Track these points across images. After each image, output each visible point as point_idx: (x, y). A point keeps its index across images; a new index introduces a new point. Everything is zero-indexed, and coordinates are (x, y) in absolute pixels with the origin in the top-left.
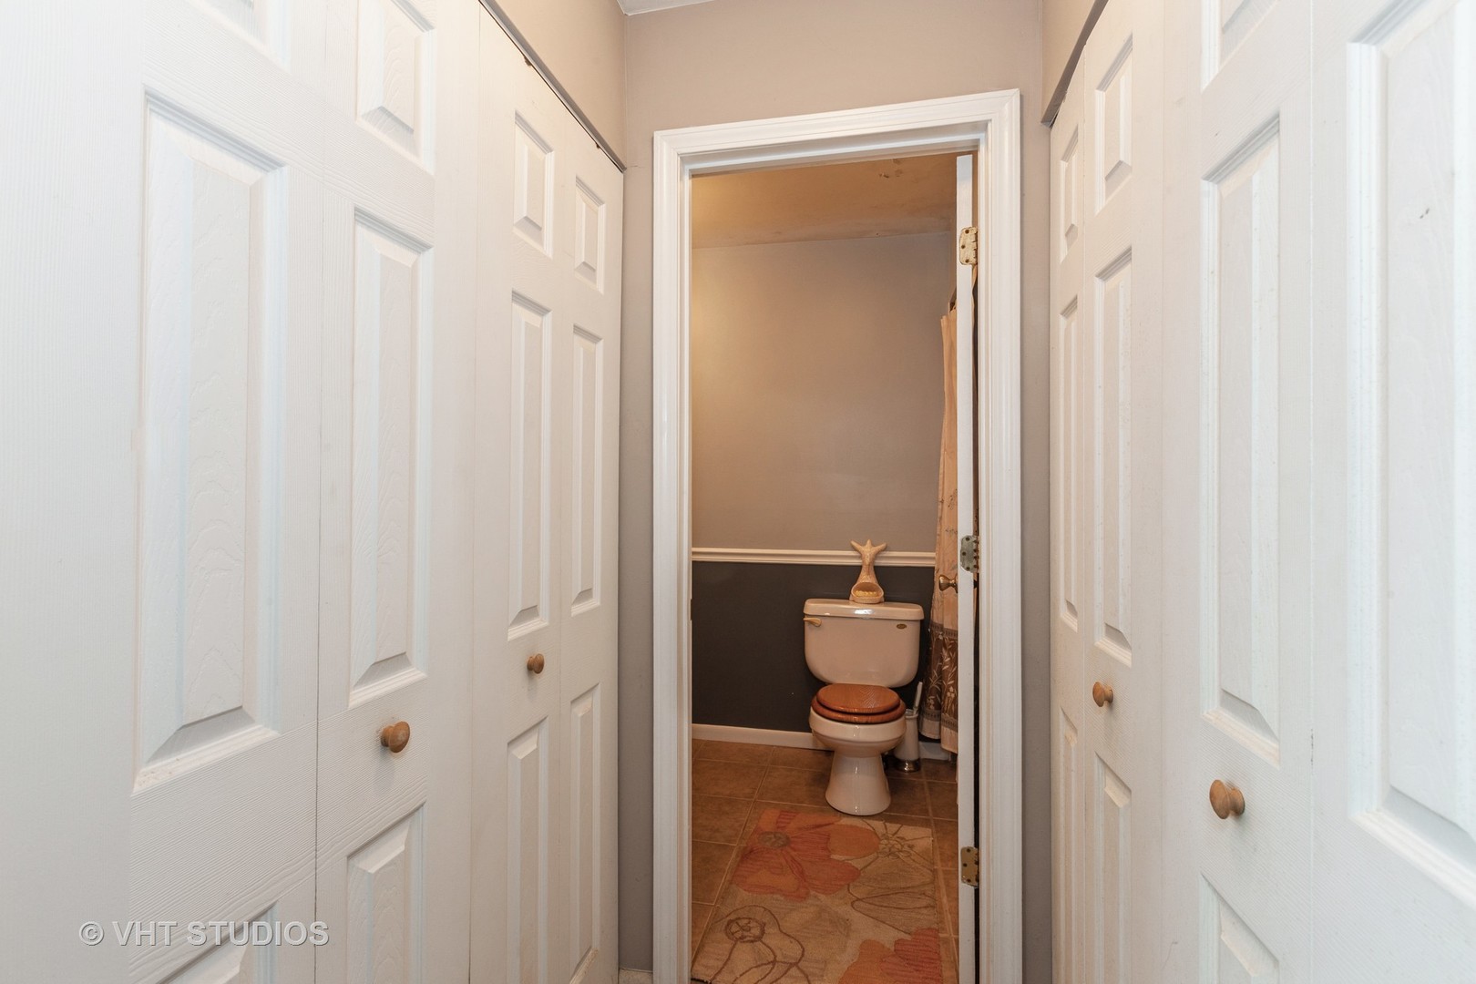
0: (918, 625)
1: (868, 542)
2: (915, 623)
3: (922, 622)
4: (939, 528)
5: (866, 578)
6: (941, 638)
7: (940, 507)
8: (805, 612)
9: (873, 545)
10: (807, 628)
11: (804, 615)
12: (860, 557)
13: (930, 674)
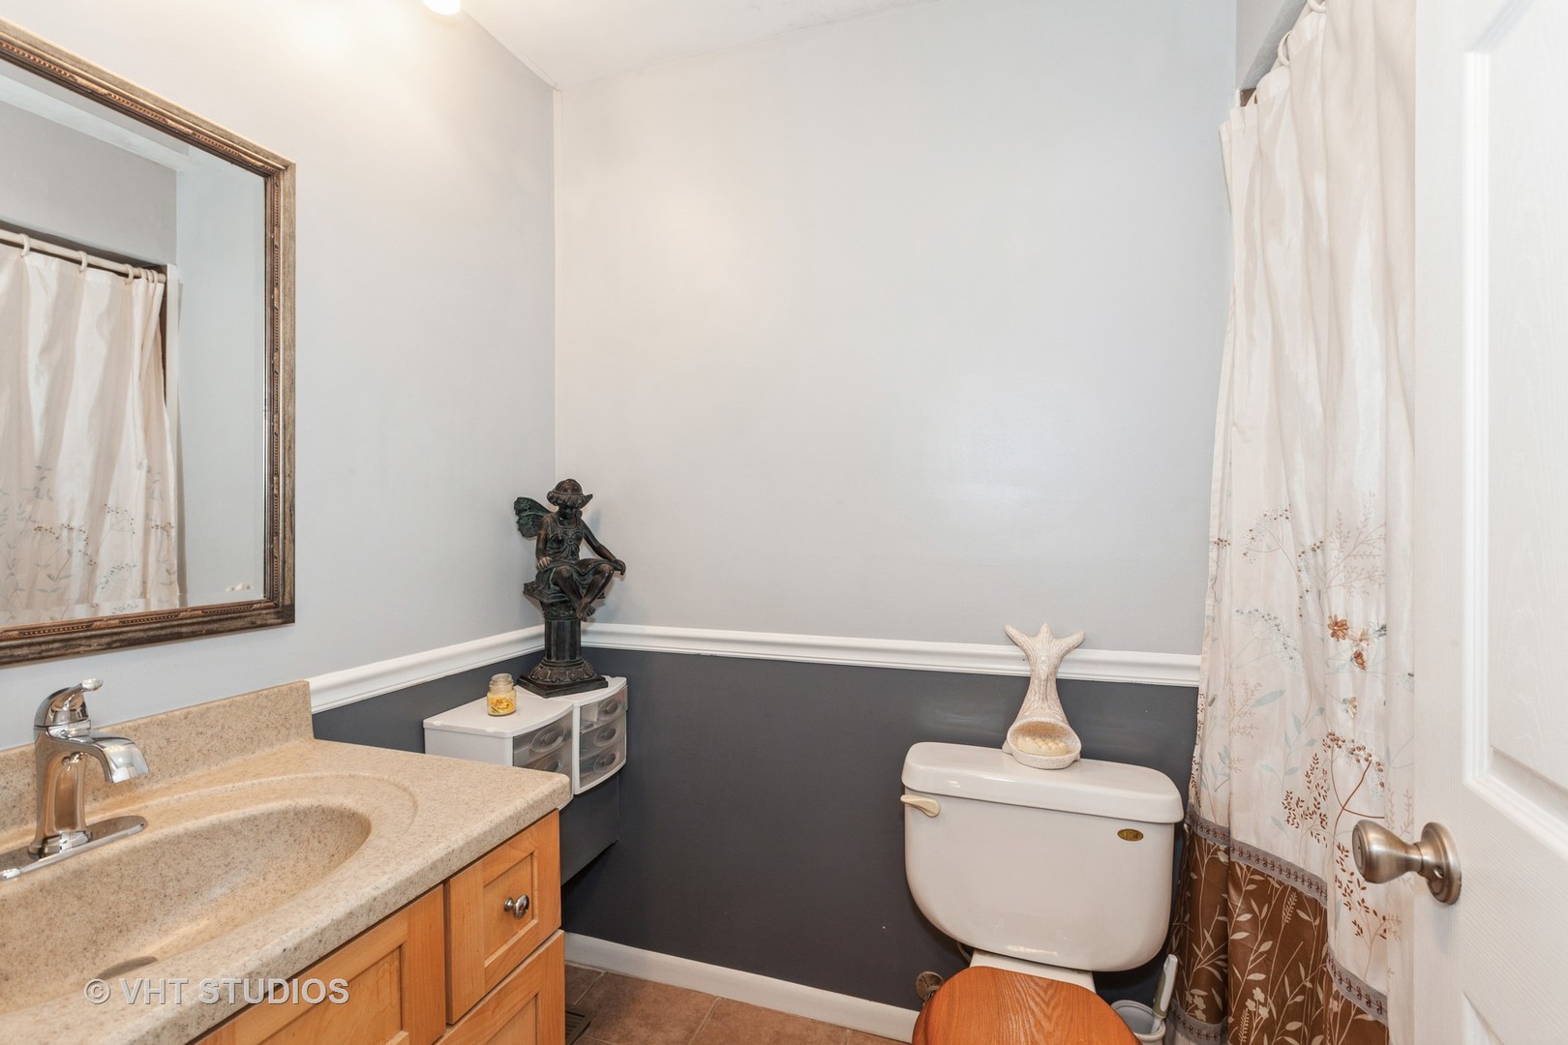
0: (1171, 831)
1: (1044, 629)
2: (1163, 828)
3: (1178, 827)
4: (1209, 602)
5: (1041, 707)
6: (1223, 858)
7: (1213, 555)
8: (906, 780)
9: (1056, 635)
10: (910, 816)
11: (902, 789)
12: (1027, 658)
13: (1196, 938)
